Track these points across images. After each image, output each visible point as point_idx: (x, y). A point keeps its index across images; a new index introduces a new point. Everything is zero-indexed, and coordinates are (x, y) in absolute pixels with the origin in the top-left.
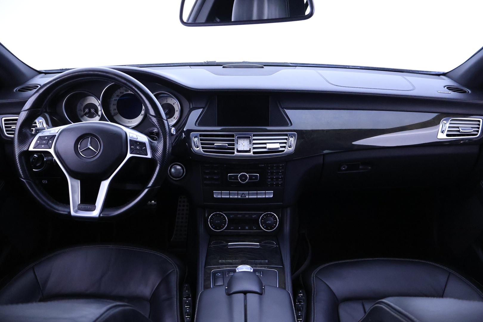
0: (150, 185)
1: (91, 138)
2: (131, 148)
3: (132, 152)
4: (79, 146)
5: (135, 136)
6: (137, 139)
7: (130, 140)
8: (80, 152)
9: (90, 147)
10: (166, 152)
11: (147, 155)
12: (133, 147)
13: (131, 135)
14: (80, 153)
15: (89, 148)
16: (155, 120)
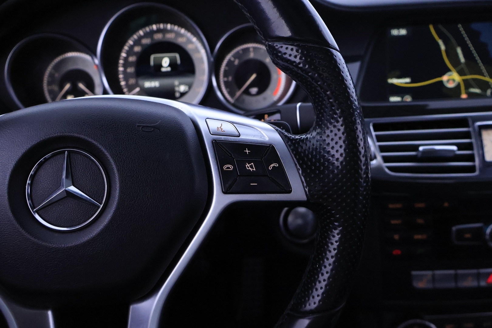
0: (313, 303)
1: (69, 156)
2: (224, 175)
3: (230, 187)
4: (28, 190)
5: (229, 128)
6: (239, 137)
7: (216, 144)
8: (37, 212)
9: (72, 188)
10: (360, 175)
11: (290, 192)
12: (231, 167)
13: (214, 125)
14: (37, 217)
15: (70, 194)
16: (294, 53)
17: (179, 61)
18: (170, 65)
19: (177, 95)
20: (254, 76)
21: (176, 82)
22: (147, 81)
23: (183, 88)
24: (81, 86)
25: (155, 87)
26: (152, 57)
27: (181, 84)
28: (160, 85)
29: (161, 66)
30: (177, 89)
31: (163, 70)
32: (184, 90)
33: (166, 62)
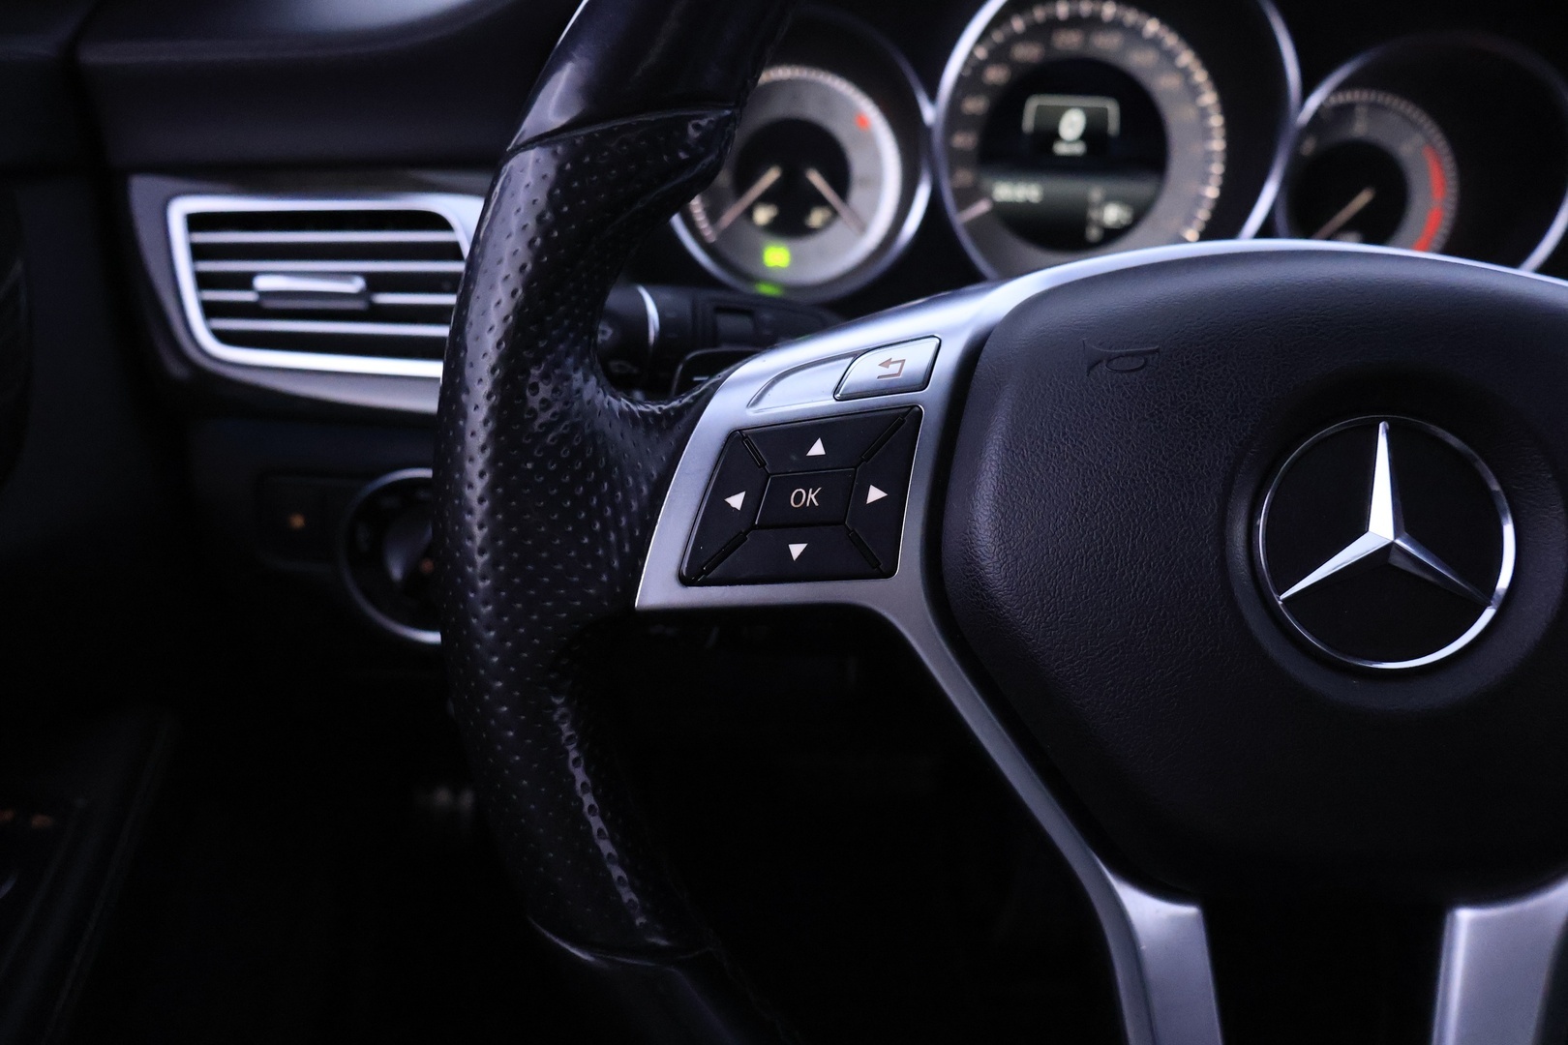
17: (1113, 125)
18: (1086, 136)
19: (1094, 233)
20: (1363, 198)
21: (1096, 193)
22: (1004, 181)
23: (1113, 214)
24: (816, 179)
25: (1027, 204)
26: (1032, 105)
27: (1109, 199)
28: (1046, 197)
29: (1055, 136)
30: (1094, 214)
31: (1062, 149)
32: (1118, 221)
33: (1072, 125)
